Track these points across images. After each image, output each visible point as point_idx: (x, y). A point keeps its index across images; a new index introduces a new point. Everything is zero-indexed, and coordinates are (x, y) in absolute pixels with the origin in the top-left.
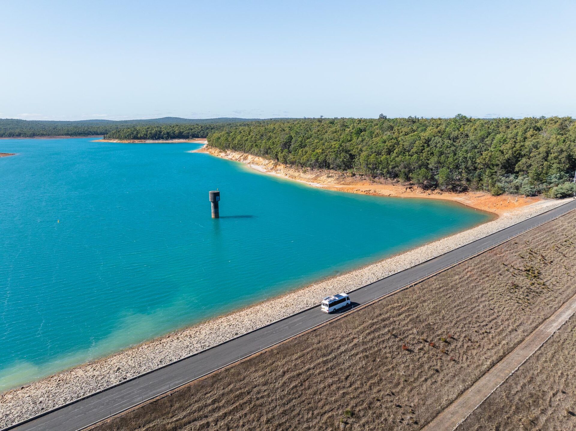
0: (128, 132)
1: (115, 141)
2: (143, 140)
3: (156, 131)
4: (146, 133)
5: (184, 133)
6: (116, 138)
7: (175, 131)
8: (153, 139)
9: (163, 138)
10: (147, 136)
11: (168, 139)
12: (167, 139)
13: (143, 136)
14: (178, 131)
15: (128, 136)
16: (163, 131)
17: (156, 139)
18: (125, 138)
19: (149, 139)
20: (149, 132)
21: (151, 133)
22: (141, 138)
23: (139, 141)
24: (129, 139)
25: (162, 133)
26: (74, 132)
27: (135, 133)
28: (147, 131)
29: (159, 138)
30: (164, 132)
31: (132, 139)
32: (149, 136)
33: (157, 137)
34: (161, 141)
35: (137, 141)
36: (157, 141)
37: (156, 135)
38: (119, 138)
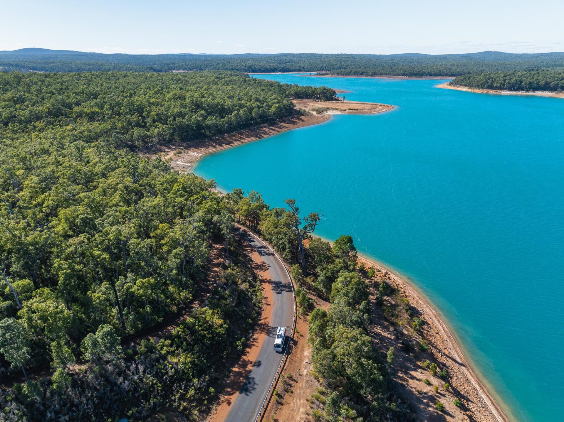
0: (482, 80)
1: (465, 89)
2: (498, 91)
3: (516, 80)
4: (503, 82)
5: (551, 84)
6: (466, 85)
7: (539, 82)
8: (511, 90)
9: (522, 89)
10: (504, 86)
11: (530, 90)
12: (528, 91)
13: (500, 85)
14: (543, 82)
15: (481, 85)
16: (525, 80)
17: (515, 90)
18: (478, 87)
19: (505, 89)
20: (507, 81)
21: (509, 83)
22: (496, 88)
23: (494, 92)
24: (482, 88)
25: (523, 83)
26: (410, 73)
27: (490, 81)
28: (505, 80)
29: (518, 89)
30: (526, 82)
31: (486, 88)
32: (507, 87)
33: (516, 88)
34: (520, 93)
35: (491, 92)
36: (514, 93)
37: (516, 83)
38: (471, 86)
